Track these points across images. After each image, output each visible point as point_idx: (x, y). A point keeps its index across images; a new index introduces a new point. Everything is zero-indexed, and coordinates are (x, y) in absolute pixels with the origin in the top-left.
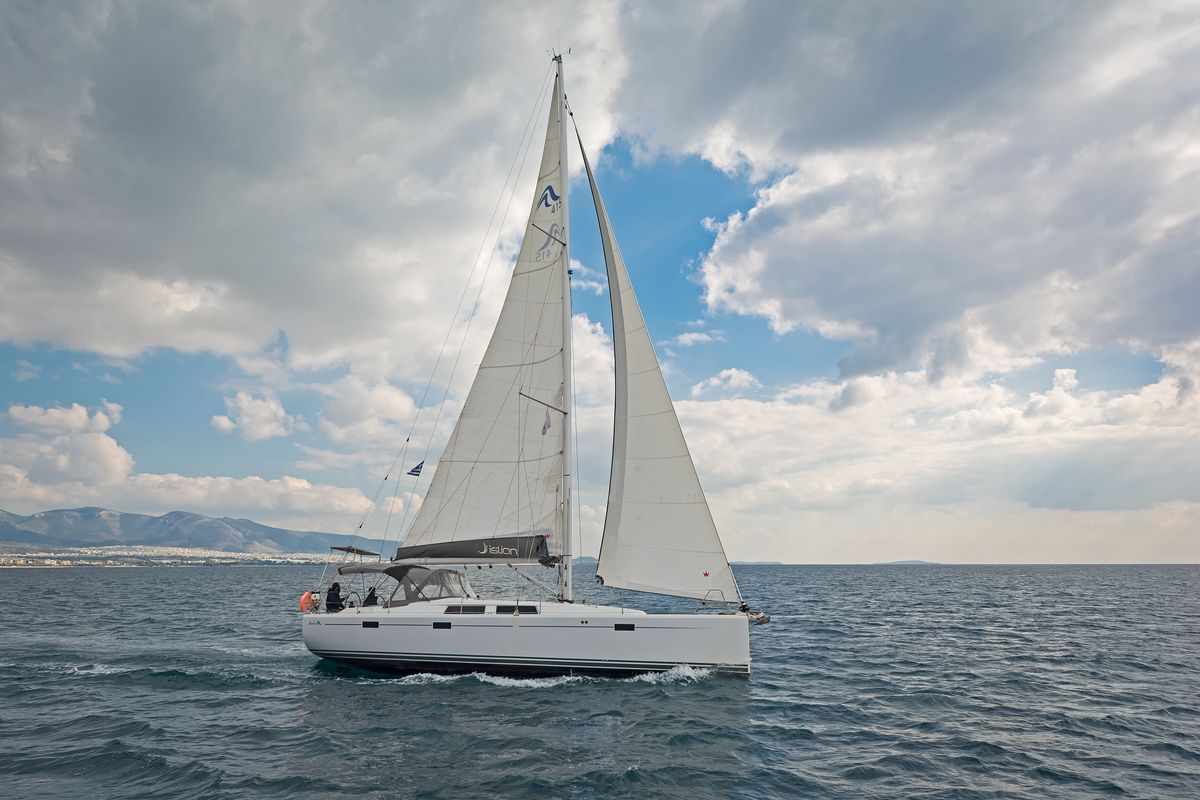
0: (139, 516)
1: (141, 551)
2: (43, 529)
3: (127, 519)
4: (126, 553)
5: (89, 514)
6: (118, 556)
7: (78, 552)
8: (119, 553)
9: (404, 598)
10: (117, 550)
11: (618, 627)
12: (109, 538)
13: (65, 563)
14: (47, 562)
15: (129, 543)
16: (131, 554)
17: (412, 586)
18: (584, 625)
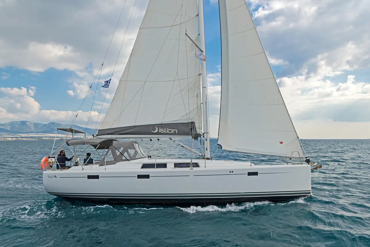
0: (40, 124)
1: (40, 135)
2: (9, 128)
3: (36, 125)
4: (36, 136)
5: (23, 123)
6: (33, 137)
7: (20, 135)
8: (33, 136)
9: (113, 159)
10: (32, 135)
11: (250, 174)
12: (30, 130)
13: (14, 139)
14: (8, 139)
15: (37, 133)
16: (37, 136)
17: (117, 151)
18: (231, 173)
